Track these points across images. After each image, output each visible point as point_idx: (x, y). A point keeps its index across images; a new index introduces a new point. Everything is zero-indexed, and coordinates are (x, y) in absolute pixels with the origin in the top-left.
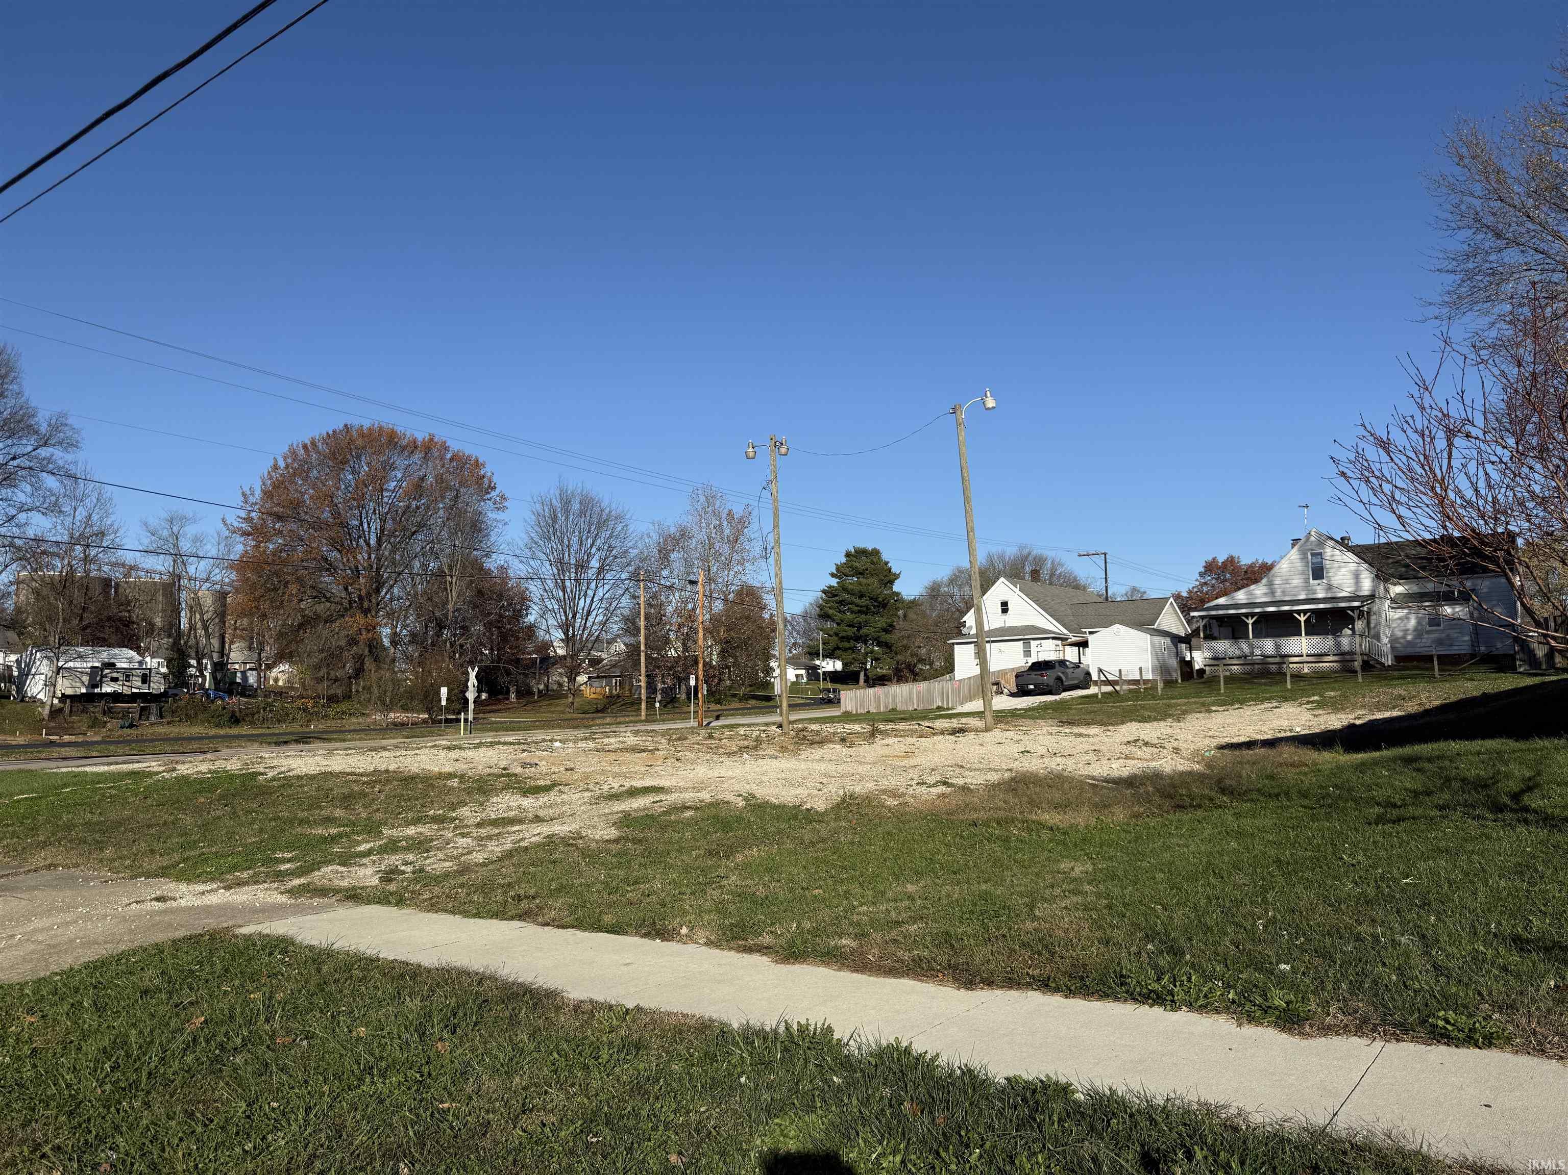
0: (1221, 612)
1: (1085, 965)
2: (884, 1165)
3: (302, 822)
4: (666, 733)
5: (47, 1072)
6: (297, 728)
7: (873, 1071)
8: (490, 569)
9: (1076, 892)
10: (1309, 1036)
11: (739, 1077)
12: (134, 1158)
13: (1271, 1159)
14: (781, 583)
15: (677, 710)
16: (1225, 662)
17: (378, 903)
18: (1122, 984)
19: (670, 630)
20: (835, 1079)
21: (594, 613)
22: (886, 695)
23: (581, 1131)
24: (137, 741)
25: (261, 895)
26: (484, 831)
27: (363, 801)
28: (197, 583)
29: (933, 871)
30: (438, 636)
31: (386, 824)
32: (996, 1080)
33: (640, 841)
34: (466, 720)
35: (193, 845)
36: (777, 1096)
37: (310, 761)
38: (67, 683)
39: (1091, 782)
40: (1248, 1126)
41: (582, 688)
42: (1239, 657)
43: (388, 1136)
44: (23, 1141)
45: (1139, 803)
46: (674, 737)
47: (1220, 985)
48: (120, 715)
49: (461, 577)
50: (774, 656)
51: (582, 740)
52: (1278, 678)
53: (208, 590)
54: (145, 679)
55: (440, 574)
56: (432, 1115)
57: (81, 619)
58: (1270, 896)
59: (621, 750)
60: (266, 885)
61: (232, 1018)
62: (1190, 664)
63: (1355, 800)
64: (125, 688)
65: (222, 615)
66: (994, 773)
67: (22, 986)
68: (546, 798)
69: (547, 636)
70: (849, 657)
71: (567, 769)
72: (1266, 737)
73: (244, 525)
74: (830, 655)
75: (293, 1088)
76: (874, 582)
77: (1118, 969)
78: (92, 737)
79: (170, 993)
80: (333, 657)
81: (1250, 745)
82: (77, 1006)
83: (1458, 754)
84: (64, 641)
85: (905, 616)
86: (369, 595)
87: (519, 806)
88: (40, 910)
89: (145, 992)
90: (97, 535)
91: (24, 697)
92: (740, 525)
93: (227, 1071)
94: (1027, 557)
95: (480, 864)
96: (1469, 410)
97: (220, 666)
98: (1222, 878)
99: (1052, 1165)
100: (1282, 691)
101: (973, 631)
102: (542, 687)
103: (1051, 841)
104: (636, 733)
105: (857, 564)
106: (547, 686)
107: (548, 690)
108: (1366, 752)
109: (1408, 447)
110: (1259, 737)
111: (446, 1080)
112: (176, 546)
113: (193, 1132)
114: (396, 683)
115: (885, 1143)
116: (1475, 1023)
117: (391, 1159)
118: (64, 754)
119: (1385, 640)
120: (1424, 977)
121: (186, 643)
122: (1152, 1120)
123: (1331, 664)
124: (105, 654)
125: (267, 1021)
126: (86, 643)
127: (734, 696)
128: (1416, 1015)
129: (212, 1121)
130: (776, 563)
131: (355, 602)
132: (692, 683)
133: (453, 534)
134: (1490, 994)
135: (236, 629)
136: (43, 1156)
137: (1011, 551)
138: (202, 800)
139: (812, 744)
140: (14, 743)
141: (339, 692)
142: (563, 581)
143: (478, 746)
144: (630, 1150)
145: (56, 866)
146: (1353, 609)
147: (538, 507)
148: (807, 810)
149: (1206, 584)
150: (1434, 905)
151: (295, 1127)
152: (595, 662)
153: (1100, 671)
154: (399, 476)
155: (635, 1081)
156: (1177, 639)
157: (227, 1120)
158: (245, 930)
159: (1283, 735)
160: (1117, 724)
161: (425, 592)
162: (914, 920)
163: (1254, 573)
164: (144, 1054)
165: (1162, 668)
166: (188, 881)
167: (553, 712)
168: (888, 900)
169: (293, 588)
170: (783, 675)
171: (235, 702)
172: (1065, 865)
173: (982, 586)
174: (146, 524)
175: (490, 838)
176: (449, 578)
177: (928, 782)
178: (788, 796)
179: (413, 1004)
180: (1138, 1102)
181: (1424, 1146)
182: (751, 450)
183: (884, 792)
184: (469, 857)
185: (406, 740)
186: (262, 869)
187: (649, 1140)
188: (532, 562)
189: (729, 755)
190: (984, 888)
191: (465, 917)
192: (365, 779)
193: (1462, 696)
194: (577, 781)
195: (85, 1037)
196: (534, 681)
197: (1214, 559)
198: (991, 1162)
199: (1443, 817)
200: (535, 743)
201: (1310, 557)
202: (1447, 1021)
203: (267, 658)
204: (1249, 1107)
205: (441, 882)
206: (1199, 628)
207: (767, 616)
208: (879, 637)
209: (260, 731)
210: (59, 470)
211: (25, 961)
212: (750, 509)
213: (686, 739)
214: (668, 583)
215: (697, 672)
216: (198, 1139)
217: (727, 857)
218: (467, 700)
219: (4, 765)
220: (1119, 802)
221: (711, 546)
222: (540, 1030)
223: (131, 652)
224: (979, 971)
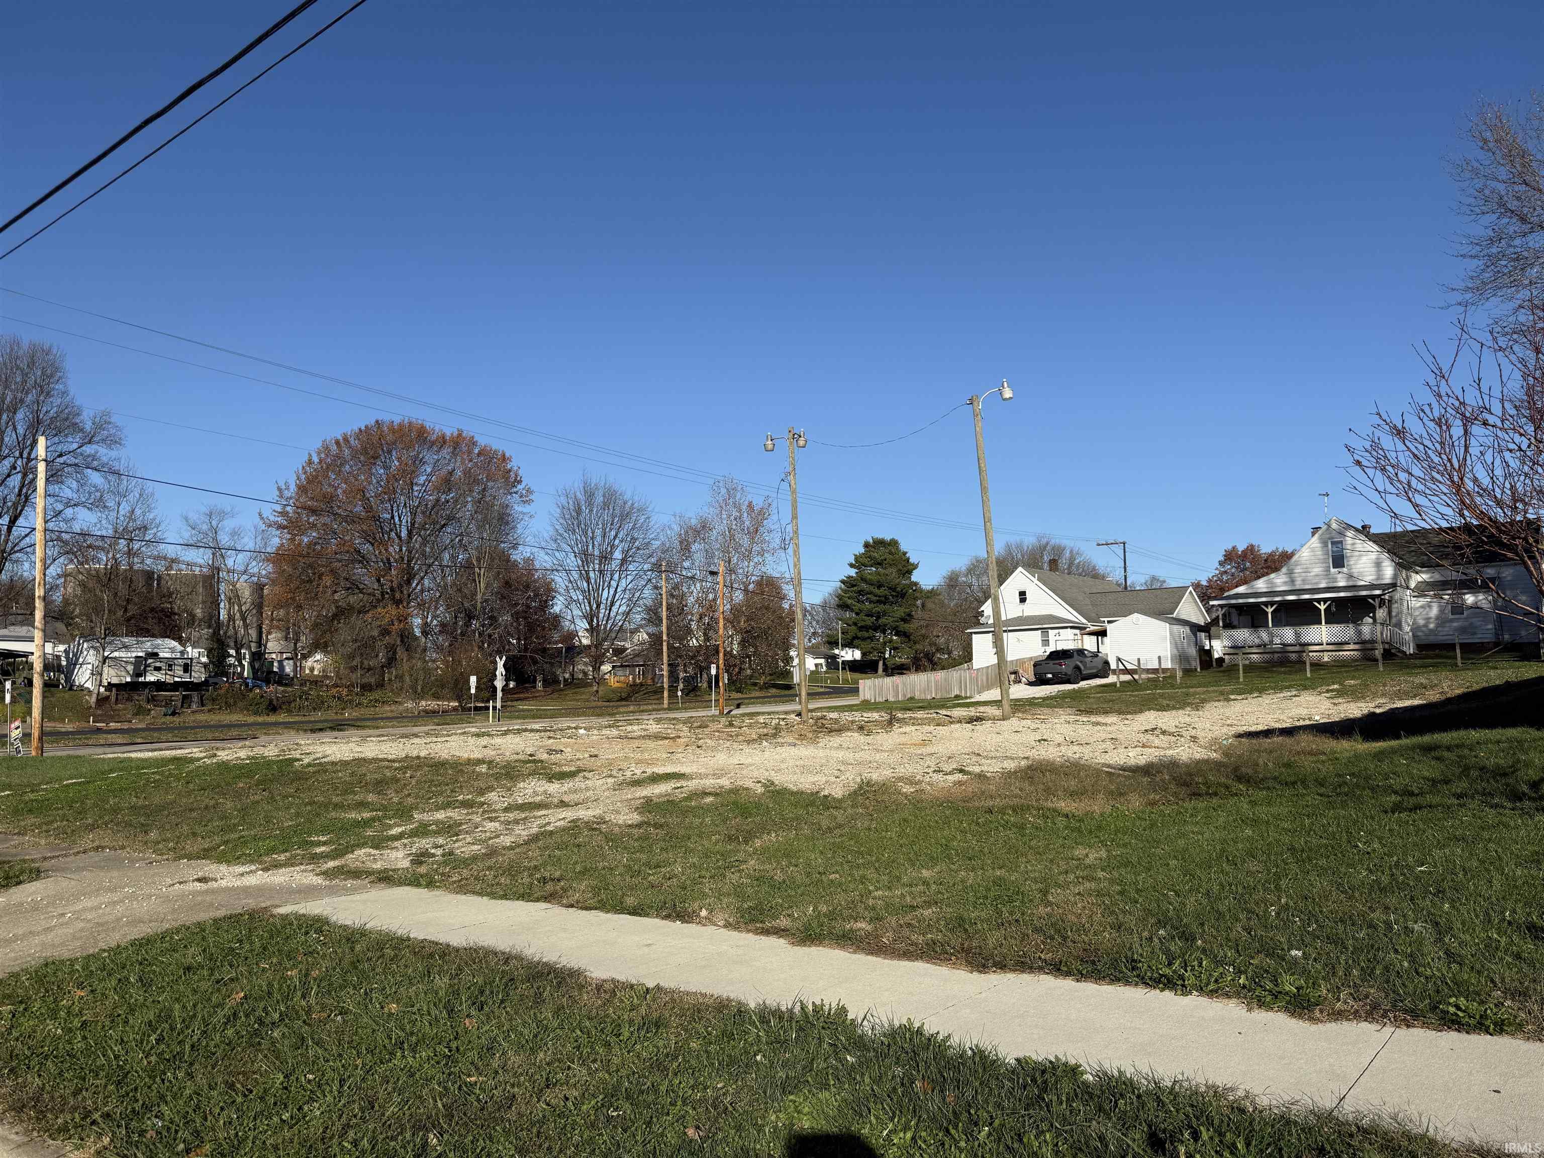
0: (1241, 601)
1: (1096, 950)
2: (895, 1141)
3: (337, 806)
4: (687, 721)
5: (96, 1044)
6: (331, 715)
7: (886, 1051)
8: (516, 561)
9: (1091, 878)
10: (1318, 1021)
11: (755, 1055)
12: (178, 1126)
13: (1277, 1140)
14: (799, 573)
15: (699, 699)
16: (1244, 650)
17: (409, 885)
18: (1133, 969)
19: (691, 620)
20: (849, 1058)
21: (618, 604)
22: (904, 684)
23: (603, 1105)
24: (179, 728)
25: (297, 877)
26: (511, 815)
27: (395, 786)
28: (236, 575)
29: (949, 857)
30: (467, 626)
31: (417, 808)
32: (1007, 1061)
33: (661, 826)
34: (494, 708)
35: (233, 828)
36: (792, 1074)
37: (344, 747)
38: (112, 672)
39: (1107, 770)
40: (1255, 1108)
41: (607, 677)
42: (1259, 646)
43: (418, 1108)
44: (75, 1109)
45: (1155, 791)
46: (695, 724)
47: (1231, 970)
48: (164, 703)
49: (489, 568)
50: (794, 645)
51: (606, 727)
52: (1297, 666)
53: (245, 582)
54: (187, 668)
55: (468, 566)
56: (460, 1088)
57: (126, 610)
58: (1283, 883)
59: (643, 737)
60: (303, 867)
61: (270, 994)
62: (1209, 653)
63: (1372, 788)
64: (168, 677)
65: (259, 607)
66: (1010, 762)
67: (73, 962)
68: (571, 784)
69: (572, 626)
70: (868, 645)
71: (591, 756)
72: (1284, 725)
73: (279, 519)
74: (849, 644)
75: (328, 1061)
76: (892, 572)
77: (1129, 954)
78: (136, 723)
79: (212, 970)
80: (365, 646)
81: (1267, 733)
82: (124, 981)
83: (1478, 743)
84: (110, 632)
85: (923, 605)
86: (400, 586)
87: (545, 792)
88: (88, 889)
89: (188, 969)
90: (140, 529)
91: (72, 686)
92: (759, 516)
93: (265, 1044)
94: (1045, 547)
95: (507, 847)
96: (1486, 398)
97: (258, 656)
98: (1236, 865)
99: (1060, 1143)
100: (1301, 680)
101: (991, 621)
102: (567, 676)
103: (1066, 828)
104: (659, 721)
105: (876, 554)
106: (572, 675)
107: (573, 679)
108: (1385, 740)
109: (1425, 435)
110: (1278, 726)
111: (473, 1055)
112: (215, 539)
113: (234, 1102)
114: (427, 672)
115: (896, 1120)
116: (1486, 1010)
117: (420, 1129)
118: (110, 741)
119: (1407, 629)
120: (1435, 964)
121: (225, 633)
122: (1159, 1100)
123: (1352, 653)
124: (149, 644)
125: (304, 997)
126: (130, 634)
127: (755, 684)
128: (1427, 1001)
129: (251, 1092)
130: (795, 554)
131: (387, 593)
132: (713, 672)
133: (480, 528)
134: (1503, 980)
135: (272, 620)
136: (94, 1123)
137: (1029, 541)
138: (241, 785)
139: (830, 732)
140: (63, 730)
141: (372, 680)
142: (587, 572)
143: (506, 733)
144: (649, 1124)
145: (103, 848)
146: (1373, 597)
147: (563, 500)
148: (825, 796)
149: (1226, 572)
150: (1450, 893)
151: (329, 1098)
152: (619, 652)
153: (1119, 660)
154: (429, 470)
155: (655, 1058)
156: (1195, 628)
157: (265, 1091)
158: (282, 910)
159: (1301, 723)
160: (1135, 713)
161: (454, 584)
162: (928, 904)
163: (1274, 561)
164: (187, 1028)
165: (1181, 658)
166: (228, 862)
167: (578, 700)
168: (903, 885)
169: (327, 580)
170: (802, 663)
171: (271, 689)
172: (1079, 852)
173: (999, 575)
174: (186, 519)
175: (517, 822)
176: (477, 570)
177: (945, 769)
178: (805, 782)
179: (441, 982)
180: (1146, 1083)
181: (1430, 1129)
182: (769, 442)
183: (900, 779)
184: (497, 840)
185: (437, 727)
186: (298, 851)
187: (668, 1114)
188: (557, 554)
189: (749, 742)
190: (999, 873)
191: (492, 898)
192: (397, 765)
193: (1485, 685)
194: (600, 767)
195: (132, 1010)
196: (560, 670)
197: (1234, 548)
198: (1000, 1140)
199: (1460, 805)
200: (561, 730)
201: (1330, 545)
202: (1458, 1007)
203: (303, 648)
204: (1256, 1090)
205: (469, 865)
206: (1218, 616)
207: (786, 606)
208: (897, 626)
209: (297, 719)
210: (103, 467)
211: (74, 938)
212: (770, 500)
213: (707, 726)
214: (689, 574)
215: (718, 661)
216: (238, 1109)
217: (746, 842)
218: (495, 688)
219: (52, 752)
220: (1135, 791)
221: (732, 537)
222: (563, 1008)
223: (173, 642)
224: (992, 955)
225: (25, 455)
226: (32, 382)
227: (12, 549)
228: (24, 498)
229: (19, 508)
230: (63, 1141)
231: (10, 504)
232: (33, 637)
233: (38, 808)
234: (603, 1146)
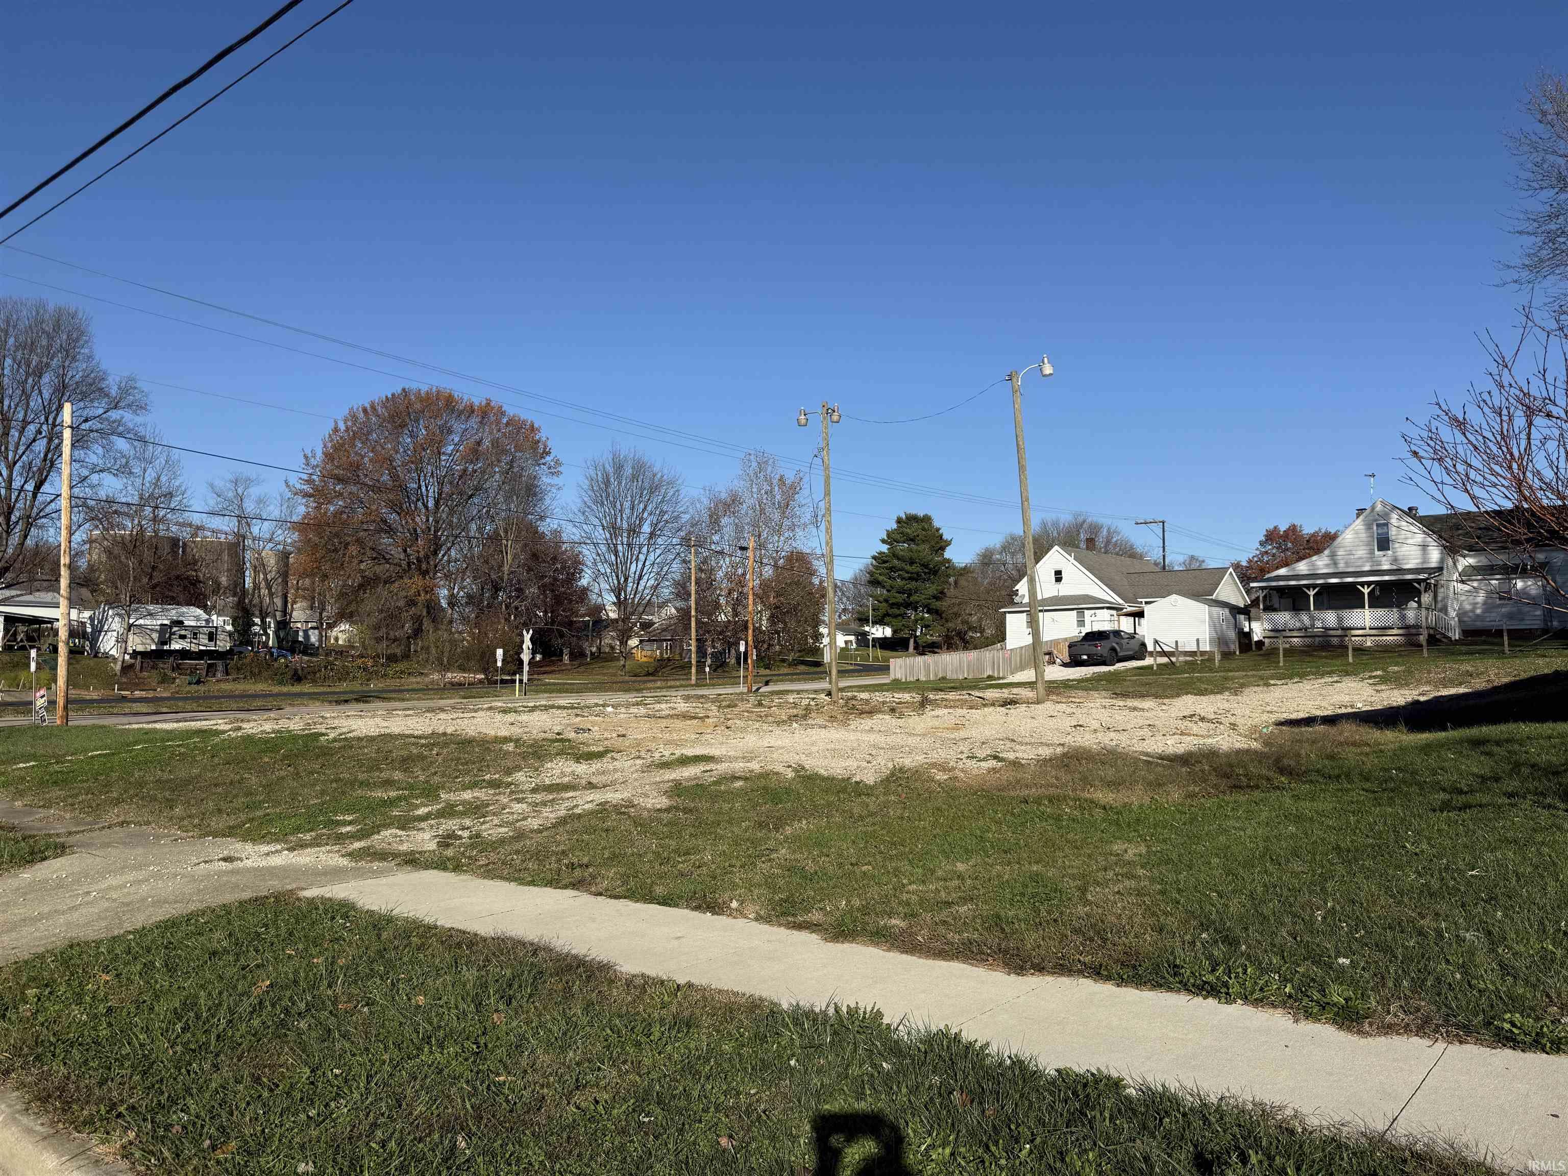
0: (1282, 583)
1: (1137, 953)
2: (933, 1157)
3: (363, 784)
4: (717, 700)
5: (121, 1031)
6: (356, 686)
7: (923, 1058)
8: (543, 533)
9: (1131, 876)
10: (1366, 1034)
11: (789, 1059)
12: (204, 1121)
13: (1328, 1162)
14: (831, 551)
15: (726, 674)
16: (1284, 634)
17: (435, 868)
18: (1175, 974)
19: (719, 595)
20: (884, 1065)
21: (646, 577)
22: (936, 663)
23: (634, 1110)
24: (205, 698)
25: (323, 857)
26: (538, 796)
27: (420, 764)
28: (261, 543)
29: (983, 849)
30: (494, 598)
31: (443, 788)
32: (1047, 1072)
33: (691, 810)
34: (521, 681)
35: (257, 806)
36: (826, 1081)
37: (371, 722)
38: (138, 640)
39: (1145, 758)
40: (1304, 1129)
41: (634, 651)
42: (1300, 629)
43: (446, 1108)
44: (101, 1100)
45: (1195, 782)
46: (724, 704)
47: (1277, 978)
48: (188, 672)
49: (515, 541)
50: (824, 622)
51: (633, 705)
52: (1340, 650)
53: (271, 550)
54: (212, 637)
55: (494, 538)
56: (488, 1088)
57: (151, 578)
58: (1329, 885)
59: (672, 716)
60: (328, 848)
61: (296, 982)
62: (1248, 635)
63: (1421, 786)
64: (193, 645)
65: (284, 574)
66: (1046, 748)
67: (98, 943)
68: (599, 764)
69: (600, 599)
70: (899, 623)
71: (619, 736)
72: (1326, 713)
73: (305, 487)
74: (880, 621)
75: (354, 1055)
76: (925, 549)
77: (1171, 958)
78: (161, 692)
79: (237, 955)
80: (392, 617)
81: (1309, 721)
82: (149, 966)
83: (1528, 738)
84: (135, 599)
85: (956, 582)
86: (427, 557)
87: (573, 773)
88: (113, 867)
89: (214, 953)
90: (165, 496)
91: (97, 653)
92: (791, 491)
93: (292, 1036)
94: (1082, 525)
95: (535, 830)
96: (1551, 388)
97: (283, 625)
98: (1280, 864)
99: (1103, 1164)
100: (1343, 665)
101: (1026, 600)
102: (594, 649)
103: (1104, 820)
104: (687, 698)
105: (908, 530)
106: (599, 649)
107: (600, 653)
108: (1430, 732)
109: (1485, 426)
110: (1319, 713)
111: (501, 1052)
112: (240, 507)
113: (260, 1096)
114: (454, 643)
115: (934, 1134)
116: (1542, 1027)
117: (448, 1132)
118: (135, 710)
119: (1453, 614)
120: (1489, 977)
121: (251, 601)
122: (1205, 1120)
123: (1395, 638)
124: (174, 612)
125: (330, 986)
126: (155, 601)
127: (783, 661)
128: (1481, 1018)
129: (278, 1086)
130: (827, 532)
131: (414, 563)
132: (742, 648)
133: (508, 499)
134: (1559, 995)
135: (298, 589)
136: (120, 1115)
137: (1065, 518)
138: (267, 760)
139: (861, 714)
140: (88, 697)
141: (398, 651)
142: (615, 545)
143: (533, 709)
144: (681, 1131)
145: (128, 823)
146: (1419, 581)
147: (592, 473)
148: (856, 782)
149: (1266, 553)
150: (1502, 900)
151: (356, 1095)
152: (646, 626)
153: (1156, 642)
154: (456, 439)
155: (687, 1061)
156: (1235, 611)
157: (292, 1086)
158: (308, 894)
159: (1343, 711)
160: (1172, 697)
161: (481, 555)
162: (964, 900)
163: (1316, 542)
164: (213, 1016)
165: (1220, 640)
166: (254, 841)
167: (604, 674)
168: (939, 879)
169: (353, 550)
170: (833, 642)
171: (297, 660)
172: (1117, 847)
173: (1035, 553)
174: (212, 486)
175: (544, 804)
176: (504, 542)
177: (978, 755)
178: (837, 767)
179: (470, 975)
180: (1191, 1099)
181: (1488, 1158)
182: (803, 417)
183: (934, 765)
184: (525, 823)
185: (463, 701)
186: (324, 831)
187: (700, 1121)
188: (585, 527)
189: (779, 723)
190: (1035, 869)
191: (520, 884)
192: (423, 741)
193: (1533, 673)
194: (628, 747)
195: (157, 997)
196: (587, 643)
197: (1275, 528)
198: (1041, 1158)
199: (1512, 805)
200: (588, 707)
201: (1375, 528)
202: (1513, 1024)
203: (329, 618)
204: (1305, 1110)
205: (497, 848)
206: (1258, 597)
207: (816, 581)
208: (929, 604)
209: (322, 689)
210: (129, 433)
211: (100, 918)
212: (801, 475)
213: (735, 706)
214: (719, 549)
215: (747, 636)
216: (264, 1104)
217: (777, 829)
218: (521, 662)
219: (78, 720)
220: (1174, 781)
221: (762, 511)
222: (593, 1004)
223: (198, 610)
224: (1030, 956)
225: (50, 421)
226: (58, 346)
227: (38, 514)
228: (50, 463)
229: (45, 474)
230: (88, 1134)
231: (35, 469)
232: (59, 603)
233: (61, 780)
234: (635, 1154)
